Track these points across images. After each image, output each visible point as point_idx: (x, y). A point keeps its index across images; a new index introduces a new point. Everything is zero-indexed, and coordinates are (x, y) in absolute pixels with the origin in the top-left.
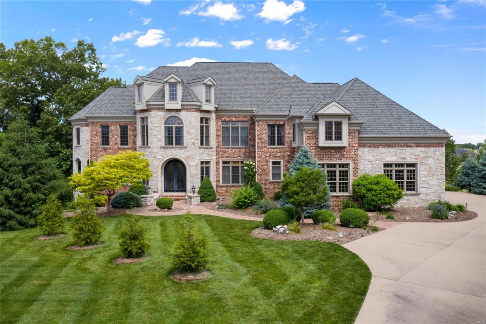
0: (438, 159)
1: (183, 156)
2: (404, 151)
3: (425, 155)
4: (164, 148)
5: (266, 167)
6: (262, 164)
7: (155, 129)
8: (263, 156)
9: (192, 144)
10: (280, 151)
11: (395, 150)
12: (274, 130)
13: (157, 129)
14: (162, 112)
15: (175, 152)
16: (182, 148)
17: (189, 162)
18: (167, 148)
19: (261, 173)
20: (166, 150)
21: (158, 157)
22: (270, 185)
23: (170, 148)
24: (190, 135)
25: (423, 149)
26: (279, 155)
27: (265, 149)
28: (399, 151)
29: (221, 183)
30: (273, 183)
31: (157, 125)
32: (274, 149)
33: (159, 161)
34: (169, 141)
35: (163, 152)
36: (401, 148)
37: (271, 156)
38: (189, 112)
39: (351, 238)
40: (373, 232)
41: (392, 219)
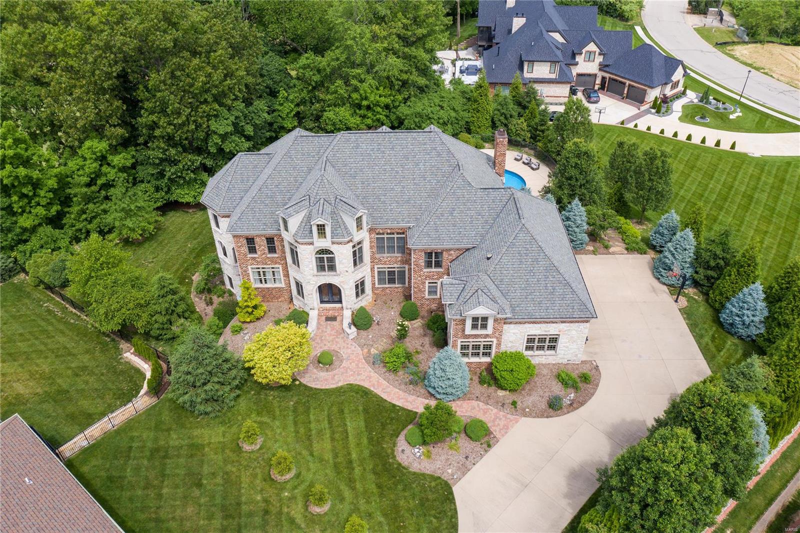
1: (337, 282)
2: (549, 326)
4: (317, 275)
5: (422, 287)
6: (418, 285)
8: (420, 279)
9: (345, 272)
10: (437, 274)
11: (540, 326)
12: (432, 256)
14: (311, 246)
15: (329, 278)
16: (335, 274)
17: (343, 285)
18: (320, 275)
19: (417, 292)
21: (312, 283)
23: (323, 275)
24: (343, 264)
25: (567, 324)
26: (435, 277)
27: (422, 273)
28: (544, 326)
29: (377, 286)
30: (428, 299)
31: (308, 257)
32: (431, 272)
34: (321, 268)
35: (316, 279)
36: (546, 324)
37: (428, 278)
38: (340, 246)
39: (464, 470)
40: (486, 451)
41: (516, 407)
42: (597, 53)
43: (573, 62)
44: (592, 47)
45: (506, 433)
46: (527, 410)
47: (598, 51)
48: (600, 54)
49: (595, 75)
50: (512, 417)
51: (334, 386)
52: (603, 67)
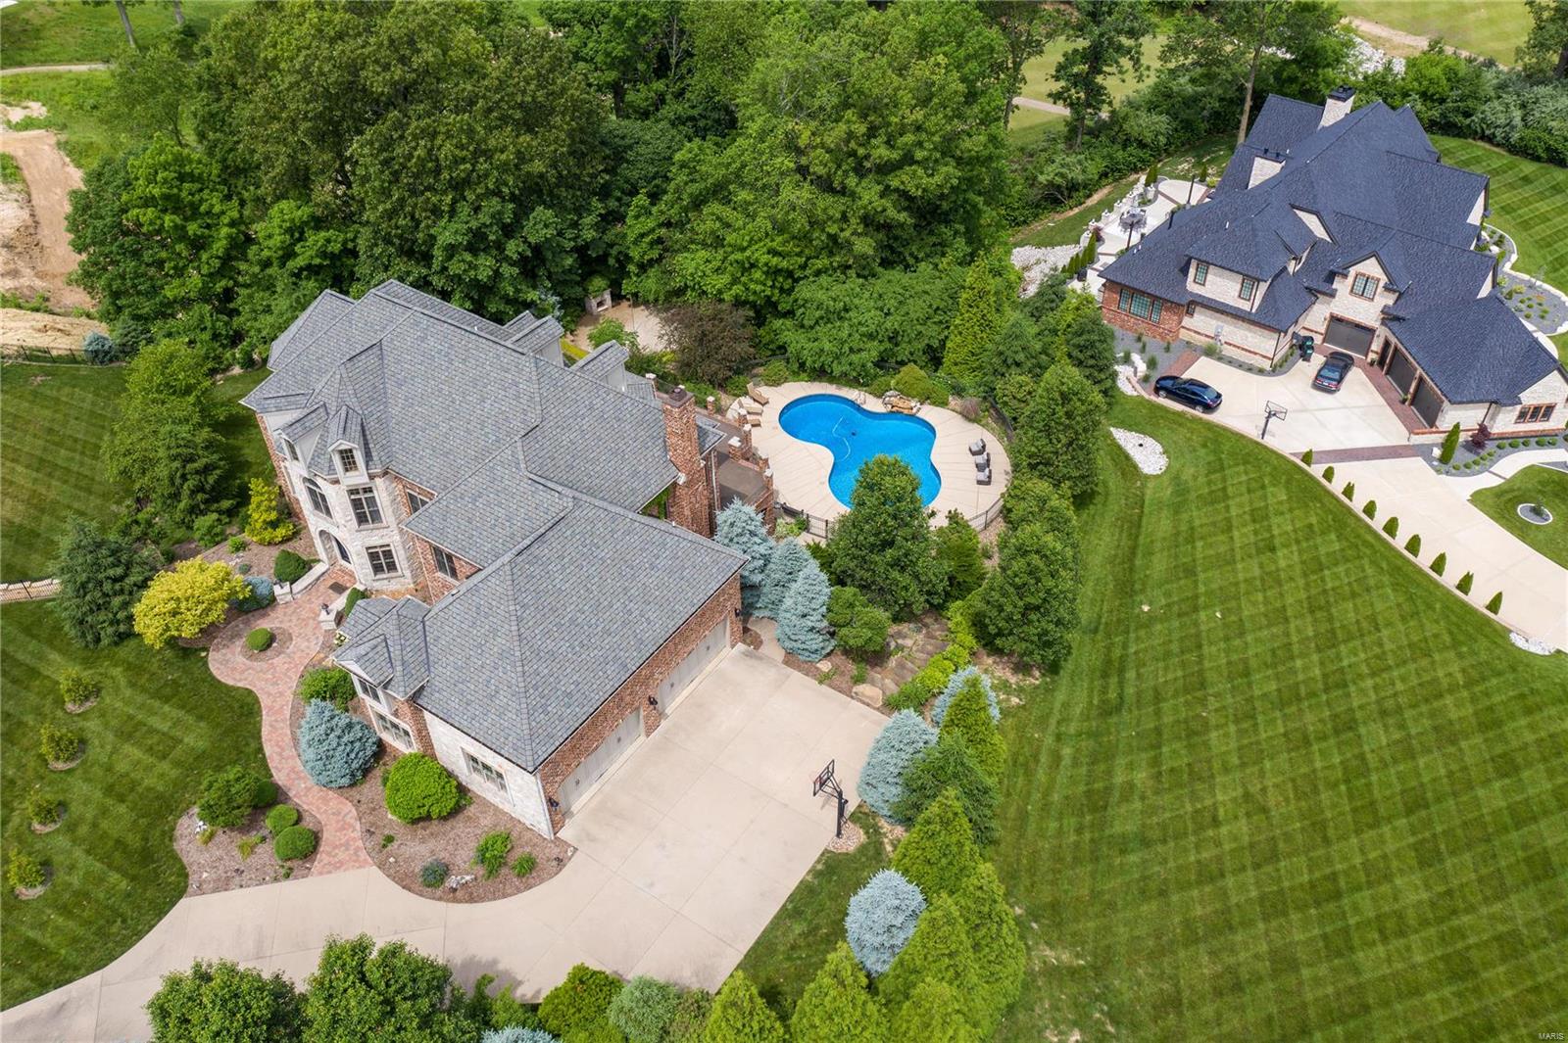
9: (343, 525)
15: (327, 525)
38: (327, 483)
39: (223, 885)
40: (276, 880)
41: (384, 846)
42: (1381, 284)
43: (1324, 287)
44: (1371, 267)
45: (330, 872)
46: (392, 860)
47: (1384, 279)
48: (1386, 288)
49: (1371, 331)
50: (363, 855)
51: (230, 682)
52: (1389, 317)
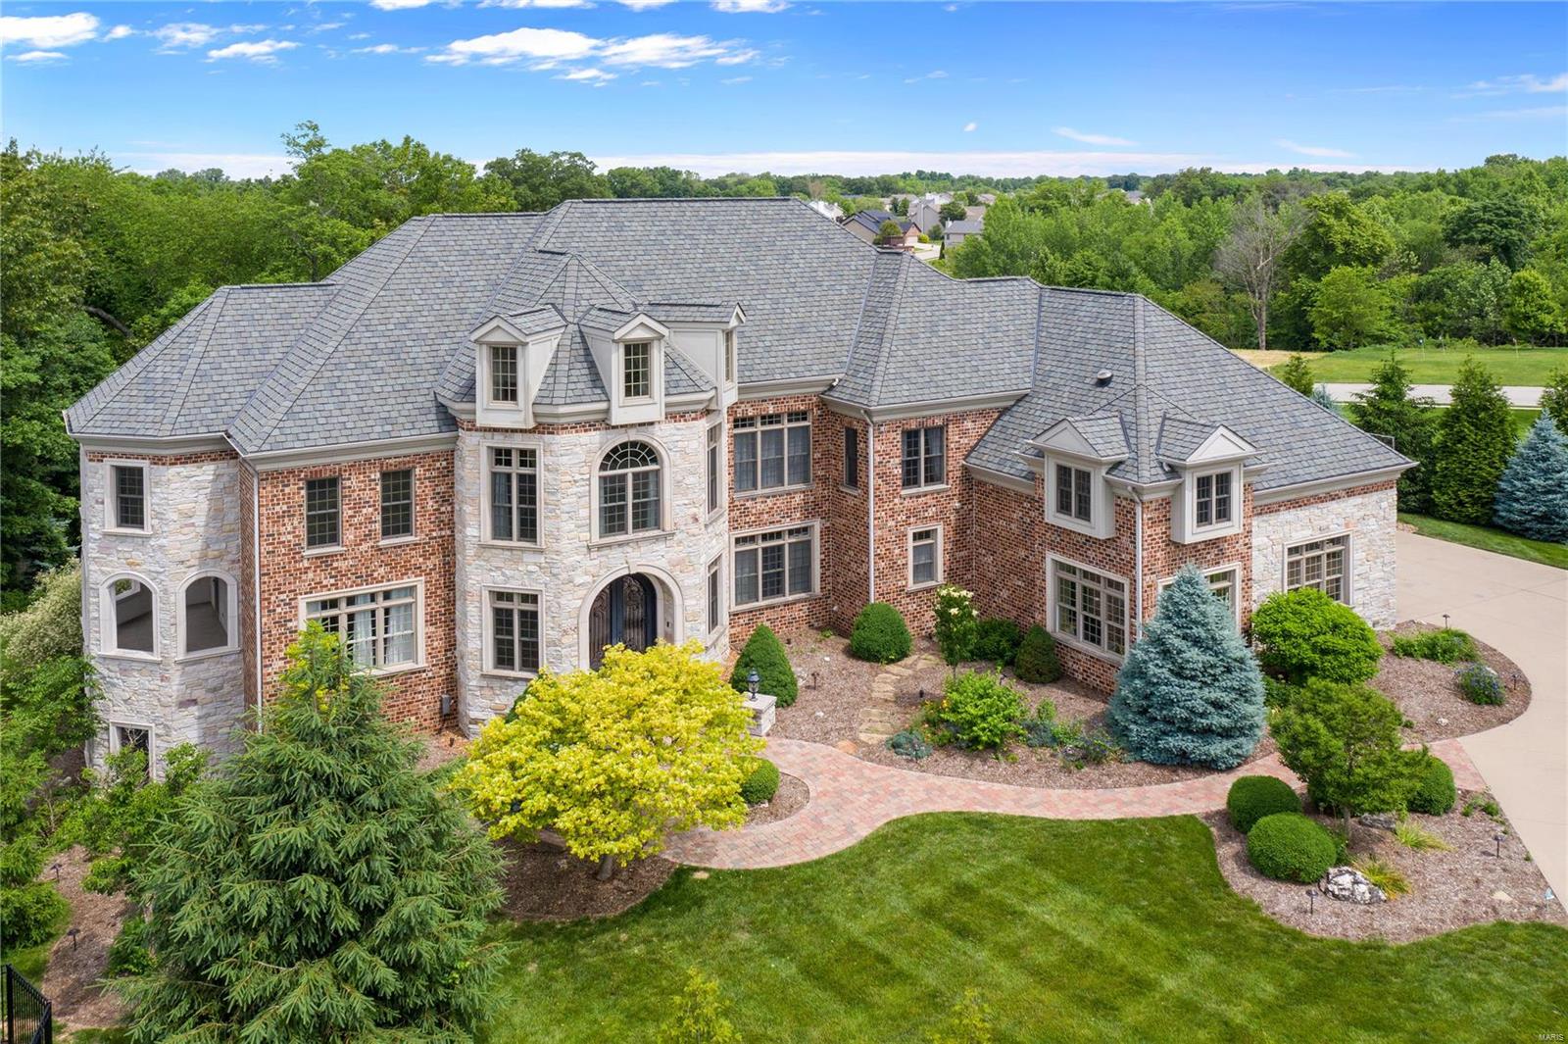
0: (1384, 518)
1: (663, 563)
2: (1325, 511)
3: (1362, 513)
4: (600, 548)
5: (897, 551)
6: (888, 546)
7: (570, 491)
8: (891, 523)
9: (690, 521)
10: (934, 502)
11: (1307, 513)
12: (917, 444)
13: (575, 490)
14: (593, 433)
15: (636, 554)
16: (657, 538)
17: (680, 577)
18: (609, 546)
19: (886, 571)
20: (606, 552)
21: (579, 580)
22: (908, 600)
23: (620, 544)
24: (685, 495)
25: (1358, 500)
26: (931, 511)
27: (896, 501)
28: (1316, 511)
29: (733, 606)
30: (915, 593)
31: (577, 477)
32: (918, 497)
33: (582, 592)
34: (612, 520)
35: (596, 562)
36: (1320, 505)
37: (912, 520)
38: (681, 424)
40: (1502, 823)
45: (1476, 776)
